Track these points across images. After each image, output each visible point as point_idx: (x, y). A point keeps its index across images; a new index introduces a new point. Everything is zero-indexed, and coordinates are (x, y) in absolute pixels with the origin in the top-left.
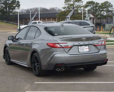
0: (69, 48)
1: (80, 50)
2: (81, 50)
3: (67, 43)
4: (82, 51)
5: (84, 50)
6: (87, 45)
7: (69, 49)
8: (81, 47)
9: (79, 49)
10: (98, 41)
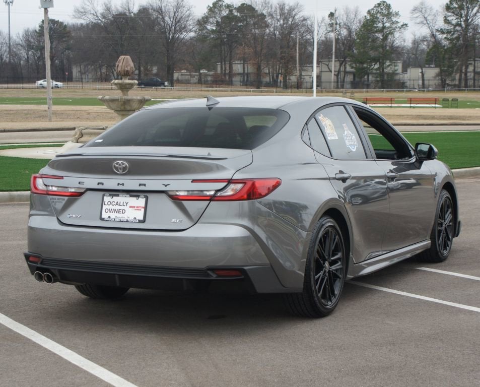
0: (66, 198)
1: (108, 210)
2: (111, 211)
3: (62, 177)
4: (113, 216)
5: (124, 211)
6: (142, 195)
7: (64, 202)
8: (116, 199)
9: (104, 207)
10: (194, 181)
